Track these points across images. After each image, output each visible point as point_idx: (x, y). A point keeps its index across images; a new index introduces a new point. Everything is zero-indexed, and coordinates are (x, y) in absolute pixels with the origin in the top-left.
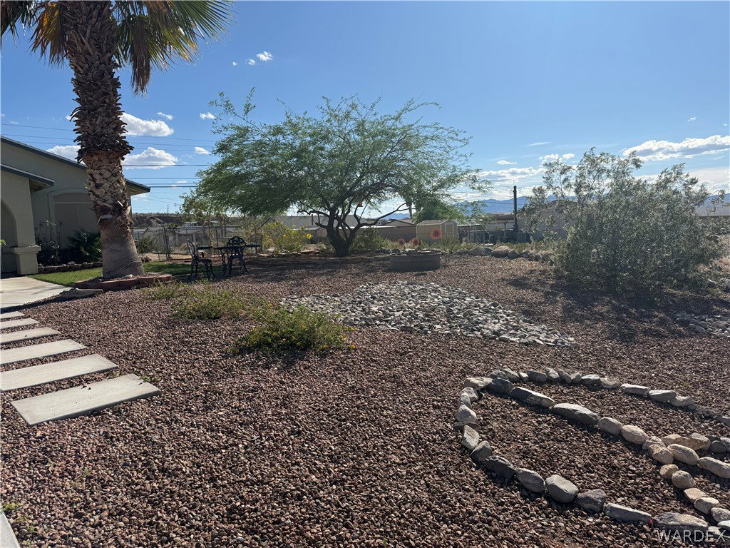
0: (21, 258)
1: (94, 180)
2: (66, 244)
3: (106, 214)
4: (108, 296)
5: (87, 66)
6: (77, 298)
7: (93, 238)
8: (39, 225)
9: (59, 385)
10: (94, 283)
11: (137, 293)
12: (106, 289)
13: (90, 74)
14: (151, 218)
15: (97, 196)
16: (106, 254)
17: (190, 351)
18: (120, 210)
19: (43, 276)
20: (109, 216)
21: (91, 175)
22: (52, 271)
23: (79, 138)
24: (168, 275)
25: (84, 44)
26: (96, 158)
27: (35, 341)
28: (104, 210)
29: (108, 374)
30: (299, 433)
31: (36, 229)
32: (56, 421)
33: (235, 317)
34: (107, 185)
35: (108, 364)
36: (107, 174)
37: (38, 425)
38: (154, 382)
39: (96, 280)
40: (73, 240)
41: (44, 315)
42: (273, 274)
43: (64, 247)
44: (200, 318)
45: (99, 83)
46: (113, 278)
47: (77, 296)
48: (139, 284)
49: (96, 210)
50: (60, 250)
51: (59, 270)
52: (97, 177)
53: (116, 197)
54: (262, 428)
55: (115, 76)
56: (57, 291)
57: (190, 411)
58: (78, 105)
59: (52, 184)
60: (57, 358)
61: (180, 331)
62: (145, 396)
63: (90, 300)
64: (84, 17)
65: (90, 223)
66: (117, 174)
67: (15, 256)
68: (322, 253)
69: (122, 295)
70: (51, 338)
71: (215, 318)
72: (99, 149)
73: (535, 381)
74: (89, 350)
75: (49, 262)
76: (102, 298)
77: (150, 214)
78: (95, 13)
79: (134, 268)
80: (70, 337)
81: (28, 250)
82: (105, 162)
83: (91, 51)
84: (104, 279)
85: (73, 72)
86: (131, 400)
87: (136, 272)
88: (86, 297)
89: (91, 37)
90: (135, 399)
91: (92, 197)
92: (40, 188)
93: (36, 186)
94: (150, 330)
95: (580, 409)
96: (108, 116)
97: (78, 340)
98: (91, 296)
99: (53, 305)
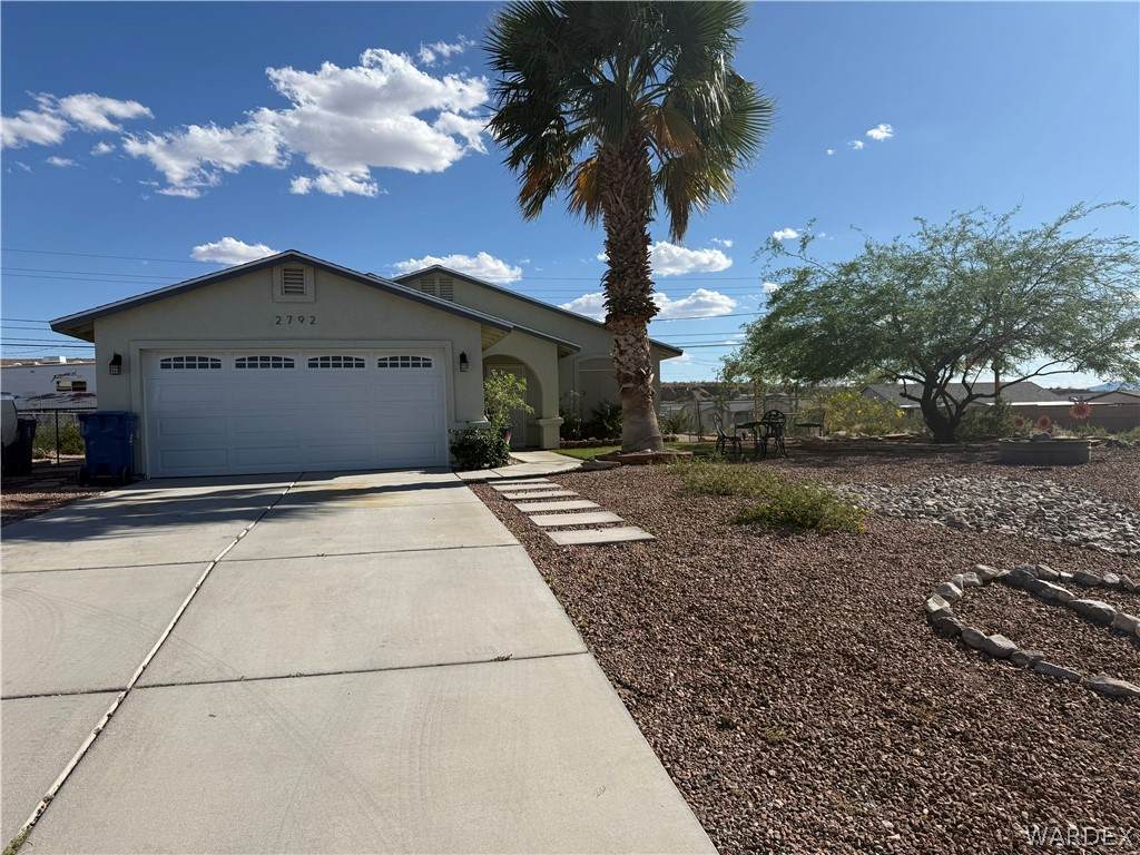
0: (545, 429)
1: (619, 346)
2: (588, 418)
3: (628, 382)
4: (624, 469)
5: (619, 226)
6: (595, 470)
7: (616, 410)
8: (563, 396)
9: (578, 527)
10: (614, 456)
11: (652, 468)
12: (624, 462)
13: (622, 235)
14: (694, 389)
15: (621, 363)
16: (626, 426)
17: (691, 517)
18: (642, 378)
19: (564, 451)
20: (631, 385)
21: (617, 341)
22: (573, 447)
23: (607, 303)
24: (689, 453)
25: (617, 202)
26: (622, 323)
27: (559, 498)
28: (627, 379)
29: (616, 524)
30: (766, 580)
31: (560, 399)
32: (576, 545)
33: (746, 495)
34: (631, 351)
35: (616, 518)
36: (632, 339)
37: (564, 546)
38: (653, 533)
39: (615, 453)
40: (595, 413)
41: (566, 482)
42: (820, 460)
43: (586, 420)
44: (710, 493)
45: (629, 242)
46: (632, 452)
47: (594, 467)
48: (657, 459)
49: (618, 379)
50: (582, 425)
51: (579, 446)
52: (622, 343)
53: (639, 364)
54: (735, 571)
55: (647, 233)
56: (577, 464)
57: (678, 554)
58: (609, 268)
59: (578, 349)
60: (576, 511)
61: (686, 502)
62: (644, 541)
63: (608, 472)
64: (620, 175)
65: (612, 394)
66: (640, 339)
67: (539, 428)
68: (920, 438)
69: (638, 469)
70: (572, 498)
71: (725, 494)
72: (625, 313)
73: (1080, 582)
74: (603, 508)
75: (571, 437)
76: (618, 471)
77: (692, 384)
78: (630, 169)
79: (653, 443)
80: (589, 499)
81: (552, 422)
82: (631, 326)
83: (624, 210)
84: (622, 452)
85: (606, 233)
86: (632, 541)
87: (654, 447)
88: (605, 469)
89: (625, 195)
90: (635, 541)
91: (616, 365)
92: (567, 354)
93: (564, 352)
94: (659, 499)
95: (1100, 604)
96: (637, 276)
97: (595, 501)
98: (609, 468)
99: (573, 475)
